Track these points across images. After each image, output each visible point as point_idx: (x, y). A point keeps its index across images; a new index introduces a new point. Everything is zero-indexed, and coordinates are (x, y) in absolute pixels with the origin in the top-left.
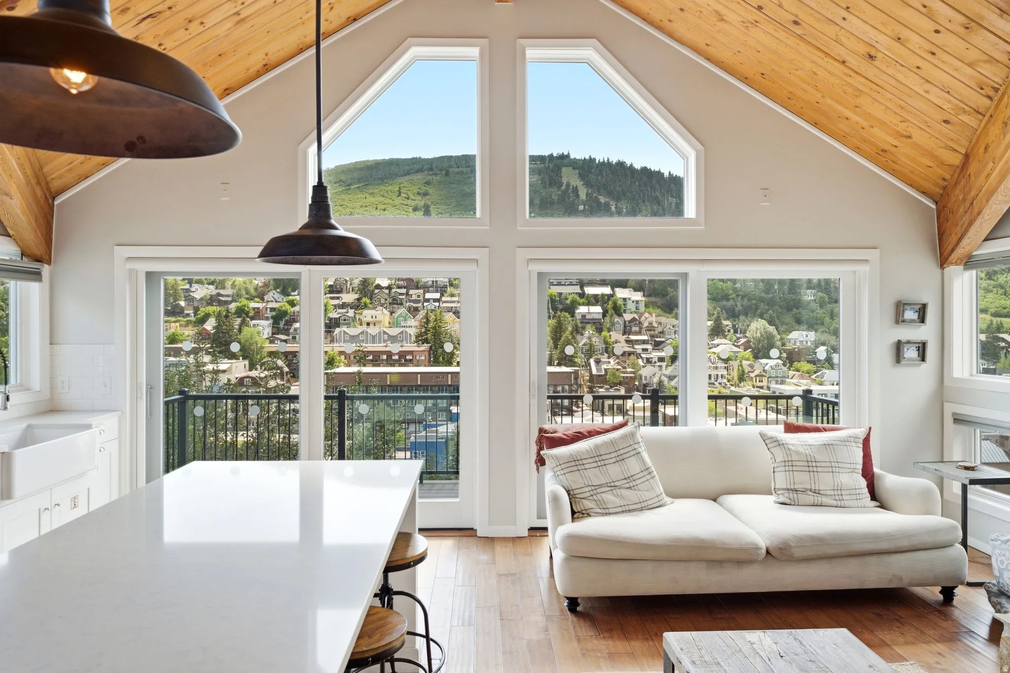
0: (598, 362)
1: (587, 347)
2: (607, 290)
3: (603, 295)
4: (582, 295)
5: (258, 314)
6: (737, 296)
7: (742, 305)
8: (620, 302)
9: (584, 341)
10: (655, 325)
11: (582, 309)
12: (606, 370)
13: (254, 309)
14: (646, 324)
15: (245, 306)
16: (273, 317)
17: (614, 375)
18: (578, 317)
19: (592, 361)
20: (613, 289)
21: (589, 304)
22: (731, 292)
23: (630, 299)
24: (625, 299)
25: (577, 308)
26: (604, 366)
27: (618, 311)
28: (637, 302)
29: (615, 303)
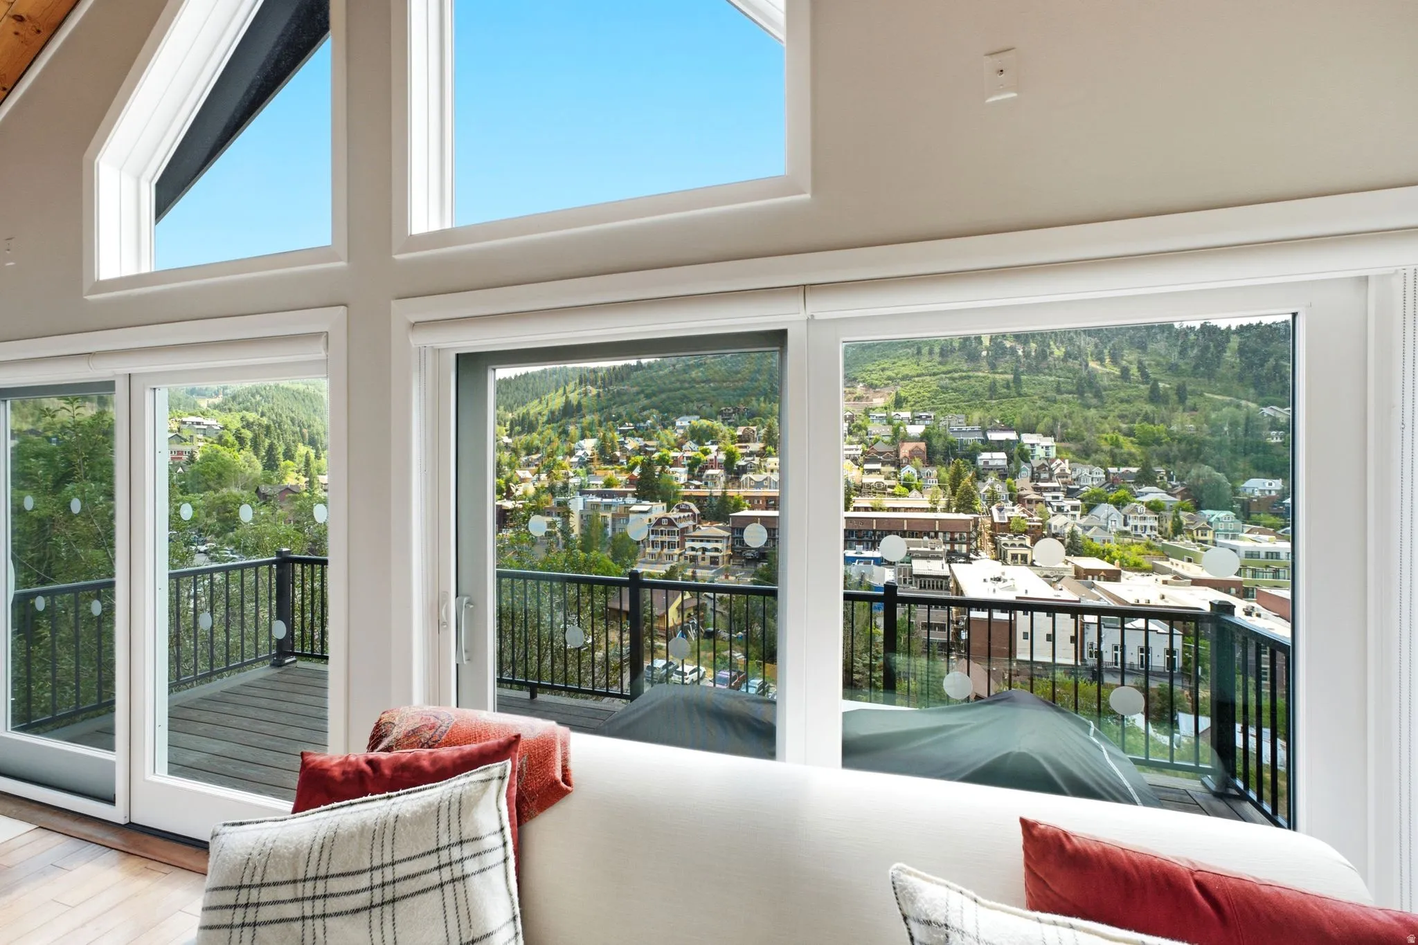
0: (1000, 510)
1: (989, 494)
2: (1012, 436)
3: (1008, 441)
4: (986, 441)
5: (676, 462)
6: (1173, 440)
7: (1179, 451)
8: (1027, 447)
9: (987, 487)
10: (1068, 471)
11: (985, 456)
12: (1009, 518)
13: (673, 457)
14: (1057, 471)
15: (665, 455)
16: (689, 465)
17: (1018, 523)
18: (980, 463)
19: (994, 508)
20: (1019, 436)
21: (992, 450)
22: (1164, 435)
23: (1038, 444)
24: (1033, 445)
25: (979, 454)
26: (1008, 514)
27: (1025, 456)
28: (1047, 447)
29: (1022, 449)
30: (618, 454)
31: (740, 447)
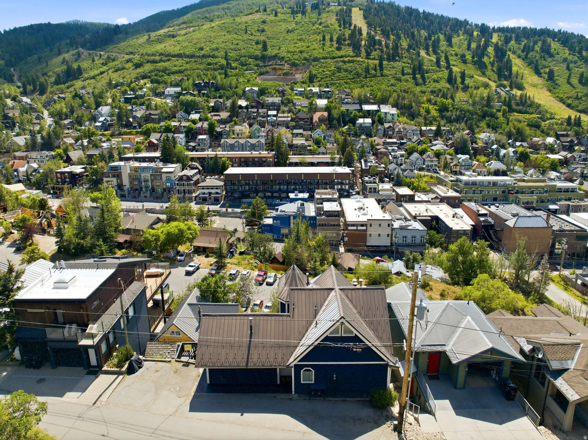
0: (366, 161)
1: (361, 149)
2: (374, 107)
3: (373, 111)
4: (361, 110)
6: (454, 108)
7: (456, 115)
8: (382, 116)
9: (360, 145)
10: (402, 130)
11: (361, 121)
12: (369, 166)
13: (175, 127)
14: (397, 130)
17: (374, 169)
18: (357, 125)
19: (362, 161)
20: (379, 107)
21: (364, 117)
22: (450, 106)
23: (389, 113)
24: (386, 113)
25: (357, 120)
26: (369, 164)
27: (381, 121)
28: (393, 115)
29: (379, 117)
30: (131, 120)
31: (215, 115)
